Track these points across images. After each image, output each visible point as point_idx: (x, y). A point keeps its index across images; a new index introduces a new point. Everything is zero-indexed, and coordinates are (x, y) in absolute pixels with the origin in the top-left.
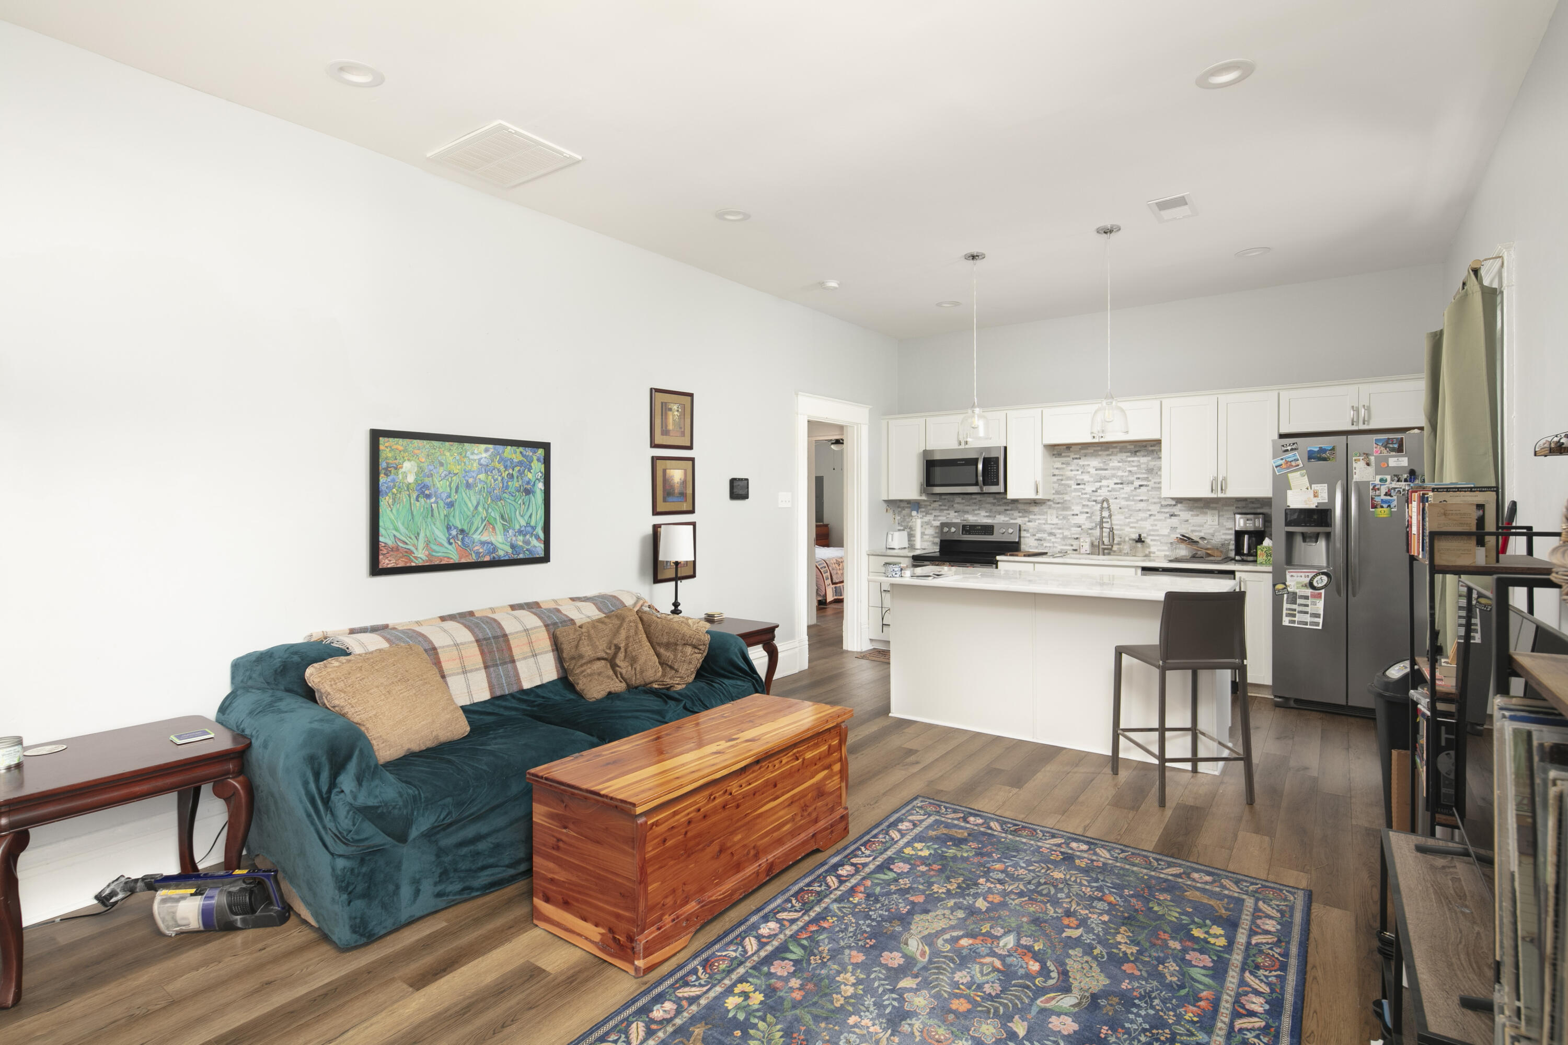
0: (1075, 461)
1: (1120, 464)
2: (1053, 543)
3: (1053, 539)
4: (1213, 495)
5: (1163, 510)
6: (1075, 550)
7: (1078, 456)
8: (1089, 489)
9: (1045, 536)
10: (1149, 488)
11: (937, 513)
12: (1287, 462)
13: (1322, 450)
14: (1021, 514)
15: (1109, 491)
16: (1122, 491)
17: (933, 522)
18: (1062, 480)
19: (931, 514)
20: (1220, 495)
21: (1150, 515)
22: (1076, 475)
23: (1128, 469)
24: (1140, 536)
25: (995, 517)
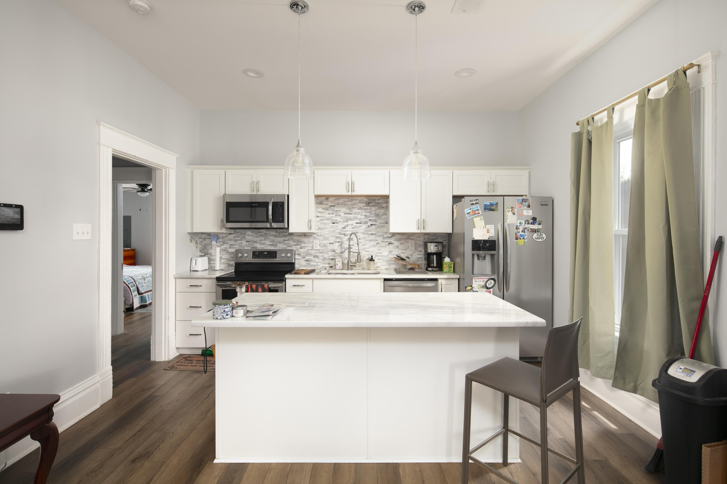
0: (331, 207)
1: (360, 211)
2: (317, 262)
3: (317, 260)
4: (419, 231)
5: (384, 240)
6: (331, 267)
7: (333, 205)
8: (340, 226)
9: (311, 258)
10: (376, 226)
11: (232, 242)
12: (473, 211)
13: (491, 205)
14: (295, 243)
15: (353, 228)
16: (360, 228)
17: (229, 249)
18: (323, 220)
19: (227, 243)
20: (423, 231)
21: (377, 243)
22: (333, 217)
23: (364, 214)
24: (372, 256)
25: (277, 245)
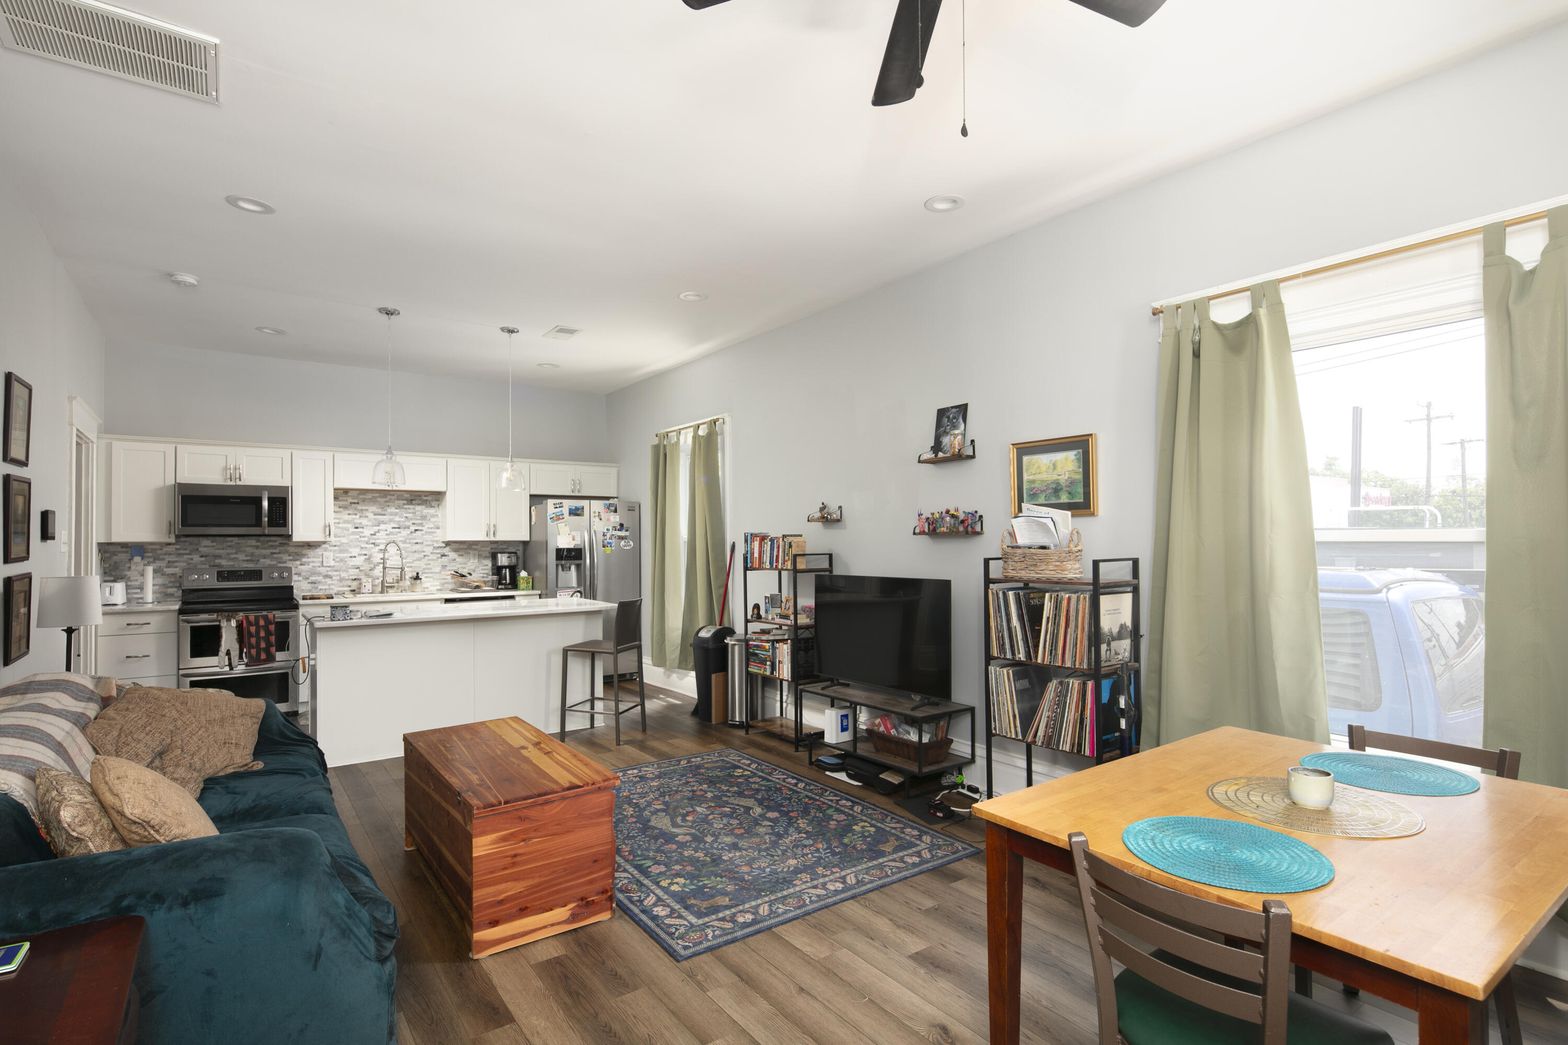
0: (353, 505)
1: (398, 511)
2: (329, 585)
3: (329, 581)
4: (487, 539)
5: (435, 551)
6: (353, 591)
7: (356, 501)
8: (367, 532)
9: (320, 578)
10: (423, 532)
11: (172, 558)
12: (557, 516)
13: (577, 509)
14: (291, 558)
15: (387, 534)
16: (399, 535)
17: (165, 570)
18: (339, 523)
19: (163, 559)
20: (492, 539)
21: (425, 556)
22: (354, 519)
23: (405, 515)
24: (418, 574)
25: (259, 561)
